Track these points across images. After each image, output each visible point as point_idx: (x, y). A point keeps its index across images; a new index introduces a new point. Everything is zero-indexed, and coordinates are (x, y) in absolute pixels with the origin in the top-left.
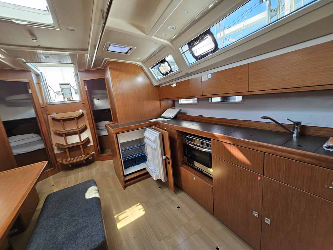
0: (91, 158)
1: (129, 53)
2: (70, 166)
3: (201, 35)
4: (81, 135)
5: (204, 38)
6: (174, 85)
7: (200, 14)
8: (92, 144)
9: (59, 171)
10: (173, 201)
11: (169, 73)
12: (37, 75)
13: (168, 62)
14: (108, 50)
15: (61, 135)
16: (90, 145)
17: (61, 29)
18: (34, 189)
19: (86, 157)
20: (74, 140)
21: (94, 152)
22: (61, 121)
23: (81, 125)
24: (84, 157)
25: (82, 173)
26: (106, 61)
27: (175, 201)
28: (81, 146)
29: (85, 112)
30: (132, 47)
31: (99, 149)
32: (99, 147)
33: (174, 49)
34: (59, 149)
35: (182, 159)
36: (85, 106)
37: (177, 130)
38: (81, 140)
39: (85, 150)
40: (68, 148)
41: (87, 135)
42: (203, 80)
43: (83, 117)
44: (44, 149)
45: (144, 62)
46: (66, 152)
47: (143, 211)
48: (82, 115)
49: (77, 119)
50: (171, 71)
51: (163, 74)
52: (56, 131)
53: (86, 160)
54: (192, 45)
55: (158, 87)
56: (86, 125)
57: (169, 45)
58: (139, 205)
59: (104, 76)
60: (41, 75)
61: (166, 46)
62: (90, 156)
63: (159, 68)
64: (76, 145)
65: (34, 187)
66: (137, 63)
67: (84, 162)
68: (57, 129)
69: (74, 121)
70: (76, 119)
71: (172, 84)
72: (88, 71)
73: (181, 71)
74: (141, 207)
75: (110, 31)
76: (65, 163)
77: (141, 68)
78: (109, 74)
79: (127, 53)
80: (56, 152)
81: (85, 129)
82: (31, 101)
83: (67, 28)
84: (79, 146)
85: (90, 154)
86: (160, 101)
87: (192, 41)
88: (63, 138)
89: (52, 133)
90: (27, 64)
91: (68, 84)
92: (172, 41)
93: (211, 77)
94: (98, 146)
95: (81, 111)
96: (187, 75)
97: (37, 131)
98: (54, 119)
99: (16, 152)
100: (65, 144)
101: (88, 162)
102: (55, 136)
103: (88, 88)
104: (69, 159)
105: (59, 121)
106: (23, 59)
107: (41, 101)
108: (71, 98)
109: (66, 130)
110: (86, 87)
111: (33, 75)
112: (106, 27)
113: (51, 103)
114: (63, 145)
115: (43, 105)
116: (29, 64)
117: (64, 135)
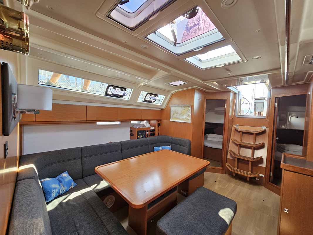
0: (258, 180)
2: (234, 175)
4: (256, 151)
8: (264, 165)
9: (226, 173)
12: (235, 94)
14: (310, 63)
15: (237, 145)
16: (261, 165)
17: (248, 61)
19: (251, 175)
20: (247, 153)
21: (263, 176)
22: (241, 132)
23: (259, 141)
24: (249, 174)
25: (242, 188)
26: (310, 74)
28: (250, 163)
29: (267, 129)
31: (271, 175)
32: (271, 173)
34: (231, 156)
36: (269, 124)
38: (253, 156)
39: (254, 168)
40: (238, 159)
41: (262, 153)
43: (264, 134)
44: (221, 150)
46: (235, 160)
48: (264, 132)
52: (234, 140)
56: (264, 144)
59: (306, 93)
60: (238, 94)
62: (257, 177)
64: (246, 159)
67: (248, 179)
69: (253, 135)
70: (255, 134)
72: (284, 87)
76: (230, 170)
78: (311, 91)
80: (229, 157)
81: (262, 147)
82: (224, 113)
83: (253, 58)
84: (249, 161)
85: (257, 175)
88: (237, 148)
89: (231, 141)
90: (228, 87)
91: (263, 99)
94: (270, 171)
95: (264, 128)
97: (221, 133)
98: (236, 130)
100: (237, 154)
101: (253, 182)
102: (232, 143)
103: (279, 105)
104: (236, 168)
105: (239, 132)
106: (225, 85)
107: (230, 114)
108: (262, 112)
109: (243, 142)
110: (276, 104)
111: (231, 94)
112: (300, 42)
113: (239, 116)
114: (235, 154)
115: (231, 117)
116: (229, 88)
117: (239, 145)
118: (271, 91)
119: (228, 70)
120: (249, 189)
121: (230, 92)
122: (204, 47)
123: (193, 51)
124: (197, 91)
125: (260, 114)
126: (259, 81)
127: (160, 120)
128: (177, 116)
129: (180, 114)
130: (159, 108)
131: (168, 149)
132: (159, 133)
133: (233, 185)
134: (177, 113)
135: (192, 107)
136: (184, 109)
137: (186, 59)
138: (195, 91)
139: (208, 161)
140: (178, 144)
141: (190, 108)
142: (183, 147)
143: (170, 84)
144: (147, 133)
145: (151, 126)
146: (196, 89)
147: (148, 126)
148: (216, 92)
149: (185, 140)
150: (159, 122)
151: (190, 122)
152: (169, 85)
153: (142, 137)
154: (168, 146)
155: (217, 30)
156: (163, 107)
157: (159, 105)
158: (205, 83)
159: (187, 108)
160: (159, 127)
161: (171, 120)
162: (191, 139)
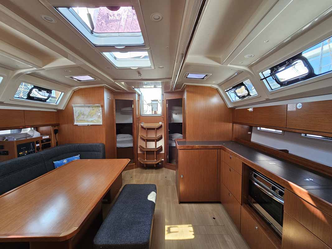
0: (161, 164)
1: (205, 79)
2: (145, 166)
3: (288, 60)
4: (157, 142)
5: (292, 63)
6: (250, 110)
7: (290, 37)
8: (163, 152)
9: (138, 167)
10: (226, 241)
11: (246, 97)
12: (139, 95)
13: (245, 86)
14: (187, 78)
15: (144, 140)
16: (161, 153)
17: (155, 68)
18: (120, 175)
19: (157, 161)
20: (151, 145)
21: (163, 160)
22: (146, 129)
23: (159, 135)
24: (155, 162)
25: (152, 174)
26: (184, 85)
27: (228, 243)
28: (155, 152)
29: (163, 124)
30: (207, 74)
31: (168, 158)
32: (168, 156)
33: (252, 74)
34: (141, 150)
35: (245, 197)
36: (164, 120)
37: (243, 163)
38: (156, 147)
39: (157, 156)
40: (147, 151)
41: (161, 143)
42: (289, 110)
44: (132, 147)
45: (220, 85)
46: (144, 153)
47: (193, 234)
48: (161, 127)
49: (157, 130)
50: (249, 95)
51: (239, 97)
52: (141, 136)
53: (156, 164)
54: (276, 70)
55: (233, 109)
56: (162, 136)
57: (246, 71)
58: (191, 226)
59: (182, 97)
60: (141, 95)
61: (243, 72)
62: (160, 162)
63: (236, 91)
64: (152, 150)
65: (121, 174)
66: (213, 86)
67: (155, 166)
68: (143, 135)
71: (249, 108)
72: (171, 92)
73: (261, 97)
74: (191, 229)
75: (188, 65)
76: (142, 162)
77: (217, 90)
78: (185, 96)
79: (203, 79)
80: (139, 152)
81: (160, 138)
82: (132, 112)
83: (159, 67)
84: (154, 151)
85: (160, 161)
86: (233, 123)
87: (276, 67)
88: (145, 142)
89: (139, 137)
90: (134, 89)
91: (157, 101)
92: (250, 67)
93: (301, 107)
95: (160, 123)
96: (268, 100)
97: (131, 133)
98: (142, 127)
99: (119, 145)
100: (145, 147)
101: (157, 167)
102: (140, 140)
103: (168, 105)
104: (146, 160)
105: (145, 129)
106: (133, 87)
107: (137, 113)
108: (157, 111)
109: (148, 136)
110: (167, 105)
111: (137, 95)
112: (186, 63)
113: (143, 115)
114: (144, 148)
115: (138, 116)
116: (136, 89)
117: (146, 140)
118: (163, 95)
119: (139, 73)
120: (157, 173)
121: (136, 93)
122: (126, 46)
123: (114, 46)
124: (106, 90)
125: (155, 112)
126: (153, 86)
127: (58, 125)
128: (84, 117)
129: (88, 116)
130: (54, 109)
131: (76, 159)
132: (57, 142)
133: (145, 175)
134: (83, 115)
135: (103, 106)
136: (93, 110)
137: (104, 53)
138: (105, 89)
139: (128, 159)
140: (89, 151)
141: (101, 108)
142: (96, 153)
143: (73, 78)
144: (37, 145)
145: (42, 134)
146: (105, 87)
147: (36, 134)
148: (124, 93)
149: (98, 144)
150: (56, 128)
151: (102, 124)
152: (71, 78)
153: (28, 153)
154: (76, 156)
155: (141, 34)
156: (62, 107)
157: (55, 104)
158: (116, 83)
159: (97, 108)
160: (57, 134)
161: (75, 124)
162: (104, 142)
